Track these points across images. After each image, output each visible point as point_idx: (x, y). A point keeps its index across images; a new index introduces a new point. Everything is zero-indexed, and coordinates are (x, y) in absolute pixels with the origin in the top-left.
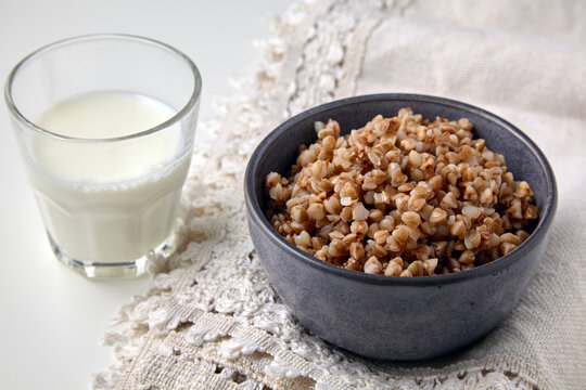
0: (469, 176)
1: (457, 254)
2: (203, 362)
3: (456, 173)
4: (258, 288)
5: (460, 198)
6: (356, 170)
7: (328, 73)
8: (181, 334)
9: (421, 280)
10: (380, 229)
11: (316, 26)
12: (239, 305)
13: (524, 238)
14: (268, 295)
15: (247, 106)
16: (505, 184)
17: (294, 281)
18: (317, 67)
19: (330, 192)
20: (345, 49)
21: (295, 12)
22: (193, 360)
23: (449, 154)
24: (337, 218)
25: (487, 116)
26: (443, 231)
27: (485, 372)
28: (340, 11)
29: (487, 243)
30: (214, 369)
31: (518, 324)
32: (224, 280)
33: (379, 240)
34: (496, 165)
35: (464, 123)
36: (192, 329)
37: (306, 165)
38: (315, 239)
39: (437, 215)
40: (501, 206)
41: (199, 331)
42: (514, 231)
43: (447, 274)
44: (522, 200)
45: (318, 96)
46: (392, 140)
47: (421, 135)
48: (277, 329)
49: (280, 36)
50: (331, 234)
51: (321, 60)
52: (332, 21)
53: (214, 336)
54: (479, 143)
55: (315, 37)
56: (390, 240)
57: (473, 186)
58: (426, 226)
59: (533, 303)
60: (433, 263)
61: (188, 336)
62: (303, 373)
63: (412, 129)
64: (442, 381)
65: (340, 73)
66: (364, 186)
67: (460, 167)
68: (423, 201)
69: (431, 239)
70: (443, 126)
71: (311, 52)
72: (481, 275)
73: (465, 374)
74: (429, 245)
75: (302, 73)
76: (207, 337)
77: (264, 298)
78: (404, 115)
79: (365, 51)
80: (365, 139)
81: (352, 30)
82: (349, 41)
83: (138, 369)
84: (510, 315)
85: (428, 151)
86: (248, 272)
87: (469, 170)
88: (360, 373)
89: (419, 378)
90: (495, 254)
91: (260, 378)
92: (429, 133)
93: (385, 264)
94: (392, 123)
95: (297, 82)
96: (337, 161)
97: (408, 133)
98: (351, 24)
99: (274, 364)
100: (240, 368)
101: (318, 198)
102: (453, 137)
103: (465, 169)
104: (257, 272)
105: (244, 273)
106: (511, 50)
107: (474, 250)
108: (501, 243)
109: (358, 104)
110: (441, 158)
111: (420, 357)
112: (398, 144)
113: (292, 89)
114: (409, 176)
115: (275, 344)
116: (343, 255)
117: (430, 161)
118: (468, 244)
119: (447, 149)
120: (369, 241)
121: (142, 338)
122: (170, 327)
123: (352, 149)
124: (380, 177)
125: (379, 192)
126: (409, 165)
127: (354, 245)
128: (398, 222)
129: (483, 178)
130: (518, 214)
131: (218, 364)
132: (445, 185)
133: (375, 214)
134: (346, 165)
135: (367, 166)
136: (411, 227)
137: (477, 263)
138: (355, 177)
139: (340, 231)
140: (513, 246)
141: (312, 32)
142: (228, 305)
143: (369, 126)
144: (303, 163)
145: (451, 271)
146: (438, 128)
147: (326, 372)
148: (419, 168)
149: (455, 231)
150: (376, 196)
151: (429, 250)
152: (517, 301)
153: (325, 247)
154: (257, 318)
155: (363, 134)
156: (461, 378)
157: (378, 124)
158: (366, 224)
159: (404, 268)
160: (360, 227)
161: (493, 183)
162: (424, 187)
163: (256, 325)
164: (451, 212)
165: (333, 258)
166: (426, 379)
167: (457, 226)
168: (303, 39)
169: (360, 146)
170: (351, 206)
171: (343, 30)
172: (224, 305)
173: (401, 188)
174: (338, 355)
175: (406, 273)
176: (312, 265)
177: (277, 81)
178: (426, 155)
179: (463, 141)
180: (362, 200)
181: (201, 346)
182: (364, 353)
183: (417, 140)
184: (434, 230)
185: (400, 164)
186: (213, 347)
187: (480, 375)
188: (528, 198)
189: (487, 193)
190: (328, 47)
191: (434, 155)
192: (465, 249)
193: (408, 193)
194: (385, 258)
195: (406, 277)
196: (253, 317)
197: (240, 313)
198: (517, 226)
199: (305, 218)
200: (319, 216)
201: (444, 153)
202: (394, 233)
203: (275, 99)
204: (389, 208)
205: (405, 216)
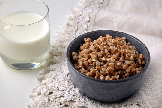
0: (126, 53)
1: (124, 74)
2: (57, 102)
3: (123, 52)
4: (70, 84)
5: (124, 59)
6: (96, 51)
7: (85, 24)
8: (50, 95)
9: (115, 81)
10: (103, 68)
11: (82, 12)
12: (65, 88)
13: (142, 69)
14: (73, 86)
15: (64, 33)
16: (136, 55)
17: (81, 82)
18: (83, 22)
19: (90, 57)
20: (90, 17)
21: (76, 8)
22: (54, 102)
23: (121, 47)
24: (92, 65)
25: (130, 36)
26: (120, 68)
27: (132, 105)
28: (88, 8)
29: (132, 71)
30: (60, 104)
31: (140, 92)
32: (61, 82)
33: (103, 71)
34: (133, 50)
35: (124, 38)
36: (53, 94)
37: (82, 50)
38: (86, 70)
39: (119, 64)
40: (135, 61)
41: (55, 95)
42: (139, 67)
43: (122, 79)
44: (141, 59)
45: (83, 30)
46: (105, 43)
47: (113, 41)
48: (76, 95)
49: (73, 14)
50: (90, 69)
51: (83, 21)
52: (86, 10)
53: (59, 96)
54: (129, 43)
55: (82, 14)
56: (106, 71)
57: (128, 55)
58: (116, 67)
59: (144, 86)
60: (118, 76)
61: (52, 96)
62: (84, 105)
63: (110, 40)
64: (120, 107)
65: (89, 24)
66: (98, 56)
67: (124, 50)
68: (115, 60)
69: (117, 70)
70: (118, 39)
71: (81, 18)
72: (131, 79)
73: (127, 105)
74: (117, 72)
75: (79, 24)
76: (57, 96)
77: (72, 87)
78: (108, 36)
79: (95, 18)
80: (98, 43)
81: (92, 13)
82: (91, 15)
83: (39, 104)
84: (138, 90)
85: (115, 46)
86: (67, 80)
87: (126, 51)
88: (99, 105)
89: (114, 106)
90: (134, 74)
91: (72, 106)
92: (115, 41)
93: (105, 77)
94: (105, 38)
95: (77, 26)
96: (91, 49)
97: (109, 41)
98: (92, 11)
99: (76, 103)
100: (67, 104)
101: (86, 59)
102: (121, 42)
103: (125, 51)
104: (69, 80)
105: (66, 80)
106: (134, 18)
107: (129, 73)
108: (136, 71)
109: (95, 33)
110: (118, 48)
111: (114, 101)
112: (107, 44)
113: (76, 28)
114: (110, 53)
115: (76, 98)
116: (94, 75)
117: (116, 49)
118: (127, 71)
119: (120, 45)
120: (101, 71)
121: (39, 96)
122: (47, 93)
123: (95, 45)
124: (103, 53)
125: (103, 57)
126: (110, 50)
127: (97, 72)
128: (108, 65)
129: (130, 53)
130: (140, 63)
131: (61, 103)
132: (120, 55)
133: (102, 63)
134: (93, 50)
135: (99, 50)
136: (112, 67)
137: (130, 76)
138: (96, 53)
139: (93, 68)
140: (139, 71)
141: (81, 13)
142: (62, 89)
143: (99, 39)
144: (81, 49)
145: (123, 79)
146: (117, 40)
147: (90, 105)
148: (113, 51)
149: (124, 68)
150: (102, 58)
151: (117, 73)
152: (140, 86)
153: (89, 73)
154: (71, 92)
155: (97, 41)
156: (125, 106)
157: (101, 38)
158: (100, 66)
159: (110, 78)
160: (98, 67)
161: (133, 55)
162: (115, 56)
163: (70, 94)
164: (122, 62)
165: (91, 76)
166: (116, 106)
167: (124, 67)
168: (79, 15)
169: (97, 45)
170: (95, 61)
171: (89, 13)
172: (61, 88)
173: (109, 56)
174: (93, 101)
175: (111, 79)
176: (86, 77)
177: (72, 26)
178: (114, 47)
179: (124, 43)
180: (98, 60)
181: (56, 98)
182: (99, 100)
183: (112, 43)
184: (118, 67)
185: (108, 49)
186: (59, 99)
187: (130, 105)
188: (142, 58)
189: (132, 57)
190: (85, 17)
191: (117, 47)
192: (126, 73)
193: (110, 58)
194: (105, 75)
195: (111, 80)
196: (69, 92)
197: (66, 90)
198: (140, 66)
199: (83, 65)
200: (87, 64)
201: (119, 47)
202: (107, 69)
203: (72, 31)
204: (105, 62)
205: (110, 64)
